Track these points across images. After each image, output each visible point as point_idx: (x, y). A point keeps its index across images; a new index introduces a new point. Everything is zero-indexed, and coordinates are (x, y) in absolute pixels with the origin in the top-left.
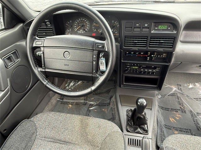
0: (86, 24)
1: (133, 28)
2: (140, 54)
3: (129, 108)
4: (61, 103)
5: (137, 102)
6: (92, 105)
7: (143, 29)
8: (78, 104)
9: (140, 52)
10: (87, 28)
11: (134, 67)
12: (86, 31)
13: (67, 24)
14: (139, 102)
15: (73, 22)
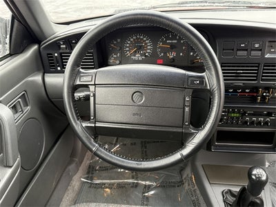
0: (146, 44)
1: (235, 50)
2: (244, 91)
3: (226, 188)
4: (90, 187)
5: (250, 174)
6: (148, 188)
7: (252, 52)
8: (122, 187)
9: (244, 88)
10: (149, 51)
11: (233, 115)
12: (146, 56)
13: (112, 45)
14: (255, 175)
15: (123, 42)
